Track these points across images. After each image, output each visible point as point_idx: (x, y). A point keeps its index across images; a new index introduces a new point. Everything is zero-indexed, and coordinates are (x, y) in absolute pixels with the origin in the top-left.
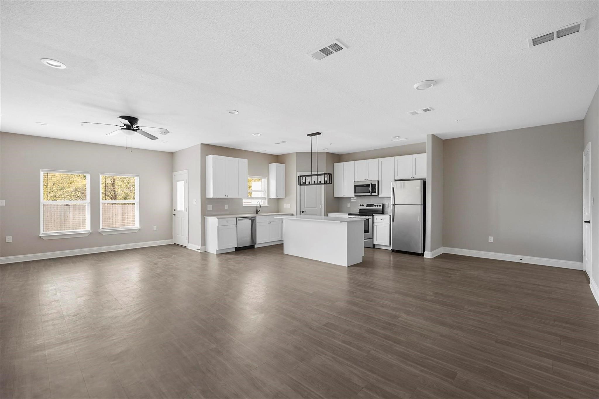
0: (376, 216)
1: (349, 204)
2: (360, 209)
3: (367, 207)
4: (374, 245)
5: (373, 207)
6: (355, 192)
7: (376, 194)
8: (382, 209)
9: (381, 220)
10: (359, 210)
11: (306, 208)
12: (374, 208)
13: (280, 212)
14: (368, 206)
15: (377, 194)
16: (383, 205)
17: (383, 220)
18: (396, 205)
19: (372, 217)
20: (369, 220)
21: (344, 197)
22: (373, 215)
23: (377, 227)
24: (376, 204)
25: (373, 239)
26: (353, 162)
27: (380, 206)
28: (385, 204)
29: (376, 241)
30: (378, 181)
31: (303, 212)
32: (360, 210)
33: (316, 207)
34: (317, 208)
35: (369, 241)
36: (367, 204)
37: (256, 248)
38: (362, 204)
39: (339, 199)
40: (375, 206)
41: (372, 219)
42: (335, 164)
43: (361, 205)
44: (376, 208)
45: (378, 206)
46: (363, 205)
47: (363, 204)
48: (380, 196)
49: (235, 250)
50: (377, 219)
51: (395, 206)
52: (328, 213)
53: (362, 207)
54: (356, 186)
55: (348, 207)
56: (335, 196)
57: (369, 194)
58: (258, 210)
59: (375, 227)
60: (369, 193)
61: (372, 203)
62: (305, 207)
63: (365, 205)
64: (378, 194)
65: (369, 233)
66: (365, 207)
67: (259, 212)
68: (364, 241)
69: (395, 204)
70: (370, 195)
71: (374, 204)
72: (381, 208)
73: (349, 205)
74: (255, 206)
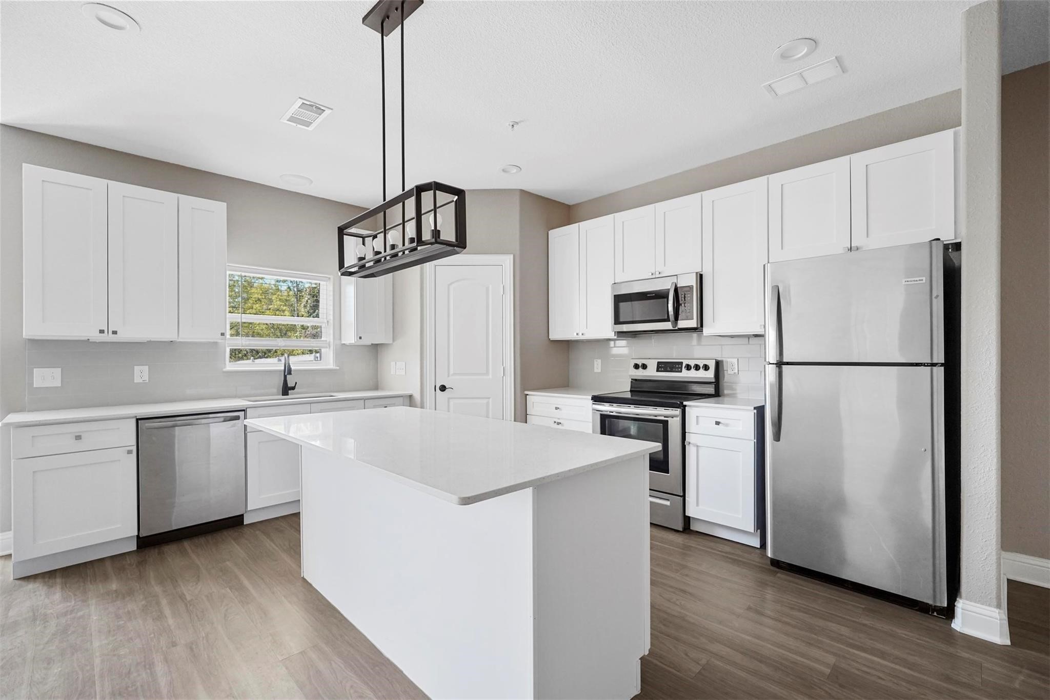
0: (695, 409)
1: (599, 361)
2: (636, 380)
3: (658, 371)
4: (687, 520)
5: (681, 372)
6: (617, 321)
7: (693, 323)
8: (714, 381)
9: (718, 423)
10: (631, 382)
11: (455, 374)
12: (684, 375)
13: (383, 389)
14: (662, 367)
15: (695, 326)
16: (718, 364)
17: (727, 425)
18: (788, 364)
19: (678, 412)
20: (667, 421)
21: (580, 337)
22: (685, 403)
23: (701, 451)
24: (692, 363)
25: (684, 496)
26: (611, 216)
27: (706, 368)
28: (722, 361)
29: (697, 504)
30: (701, 276)
31: (443, 388)
32: (635, 382)
33: (487, 373)
34: (490, 376)
35: (668, 503)
36: (659, 363)
37: (247, 525)
38: (640, 362)
39: (567, 345)
40: (688, 367)
41: (678, 420)
42: (550, 232)
43: (636, 366)
44: (693, 375)
45: (697, 367)
46: (644, 367)
47: (645, 362)
48: (706, 331)
49: (135, 548)
50: (700, 419)
51: (784, 367)
52: (526, 392)
53: (640, 374)
54: (619, 299)
55: (596, 370)
56: (553, 336)
57: (668, 325)
58: (290, 384)
59: (691, 452)
60: (668, 320)
61: (674, 357)
62: (452, 372)
63: (652, 365)
64: (702, 326)
65: (668, 473)
66: (651, 372)
67: (293, 388)
68: (651, 502)
69: (785, 360)
70: (671, 328)
71: (685, 362)
72: (710, 375)
73: (598, 366)
74: (280, 371)
